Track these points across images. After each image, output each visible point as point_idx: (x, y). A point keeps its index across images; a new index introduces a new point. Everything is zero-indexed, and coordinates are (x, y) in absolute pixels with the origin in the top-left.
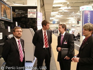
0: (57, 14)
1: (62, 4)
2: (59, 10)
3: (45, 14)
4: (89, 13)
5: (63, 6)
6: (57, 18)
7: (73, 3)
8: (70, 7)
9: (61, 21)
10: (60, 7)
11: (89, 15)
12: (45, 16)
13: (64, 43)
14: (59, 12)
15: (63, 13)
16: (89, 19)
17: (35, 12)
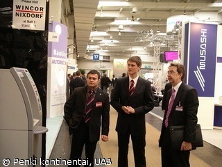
0: (105, 37)
1: (119, 10)
2: (109, 27)
3: (75, 36)
4: (204, 31)
5: (121, 16)
6: (104, 48)
7: (144, 10)
8: (139, 21)
9: (114, 54)
10: (113, 19)
11: (203, 36)
12: (75, 42)
13: (177, 109)
14: (109, 32)
15: (120, 34)
16: (203, 46)
17: (42, 9)
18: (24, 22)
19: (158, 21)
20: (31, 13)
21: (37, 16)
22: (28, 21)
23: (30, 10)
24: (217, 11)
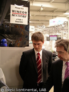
17: (26, 13)
18: (17, 19)
19: (39, 21)
20: (20, 15)
21: (23, 17)
22: (19, 19)
23: (19, 13)
24: (66, 17)
